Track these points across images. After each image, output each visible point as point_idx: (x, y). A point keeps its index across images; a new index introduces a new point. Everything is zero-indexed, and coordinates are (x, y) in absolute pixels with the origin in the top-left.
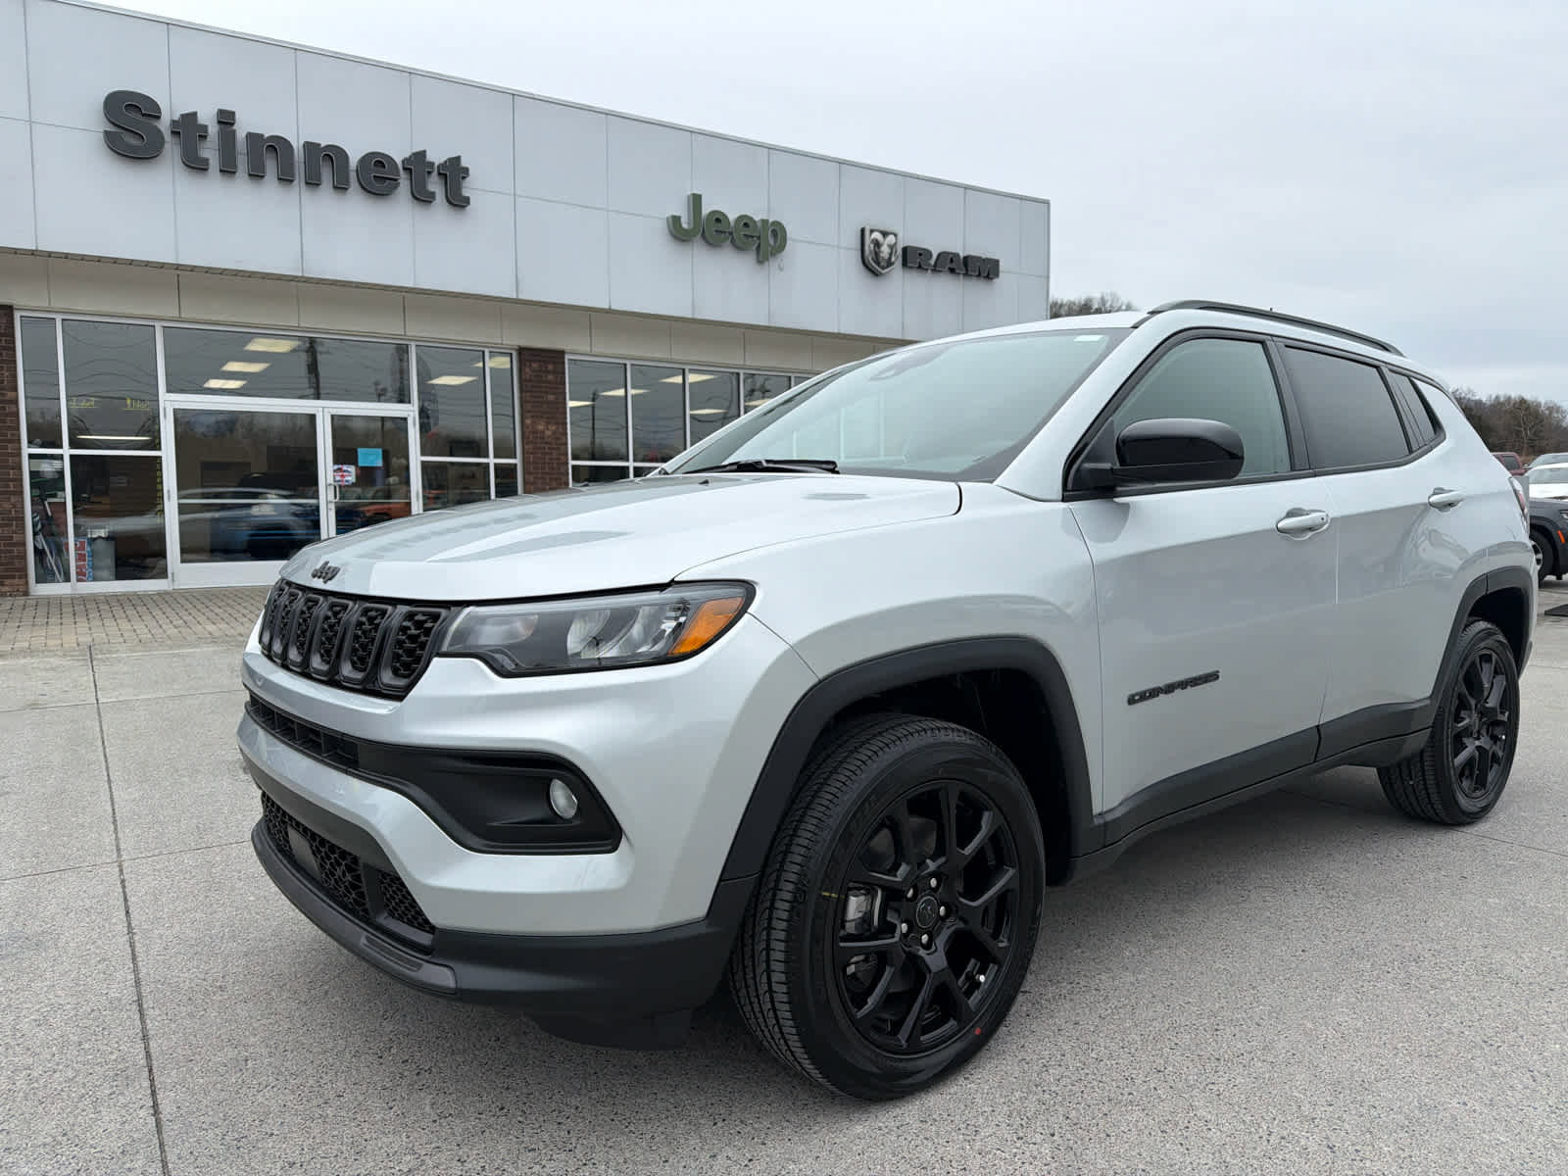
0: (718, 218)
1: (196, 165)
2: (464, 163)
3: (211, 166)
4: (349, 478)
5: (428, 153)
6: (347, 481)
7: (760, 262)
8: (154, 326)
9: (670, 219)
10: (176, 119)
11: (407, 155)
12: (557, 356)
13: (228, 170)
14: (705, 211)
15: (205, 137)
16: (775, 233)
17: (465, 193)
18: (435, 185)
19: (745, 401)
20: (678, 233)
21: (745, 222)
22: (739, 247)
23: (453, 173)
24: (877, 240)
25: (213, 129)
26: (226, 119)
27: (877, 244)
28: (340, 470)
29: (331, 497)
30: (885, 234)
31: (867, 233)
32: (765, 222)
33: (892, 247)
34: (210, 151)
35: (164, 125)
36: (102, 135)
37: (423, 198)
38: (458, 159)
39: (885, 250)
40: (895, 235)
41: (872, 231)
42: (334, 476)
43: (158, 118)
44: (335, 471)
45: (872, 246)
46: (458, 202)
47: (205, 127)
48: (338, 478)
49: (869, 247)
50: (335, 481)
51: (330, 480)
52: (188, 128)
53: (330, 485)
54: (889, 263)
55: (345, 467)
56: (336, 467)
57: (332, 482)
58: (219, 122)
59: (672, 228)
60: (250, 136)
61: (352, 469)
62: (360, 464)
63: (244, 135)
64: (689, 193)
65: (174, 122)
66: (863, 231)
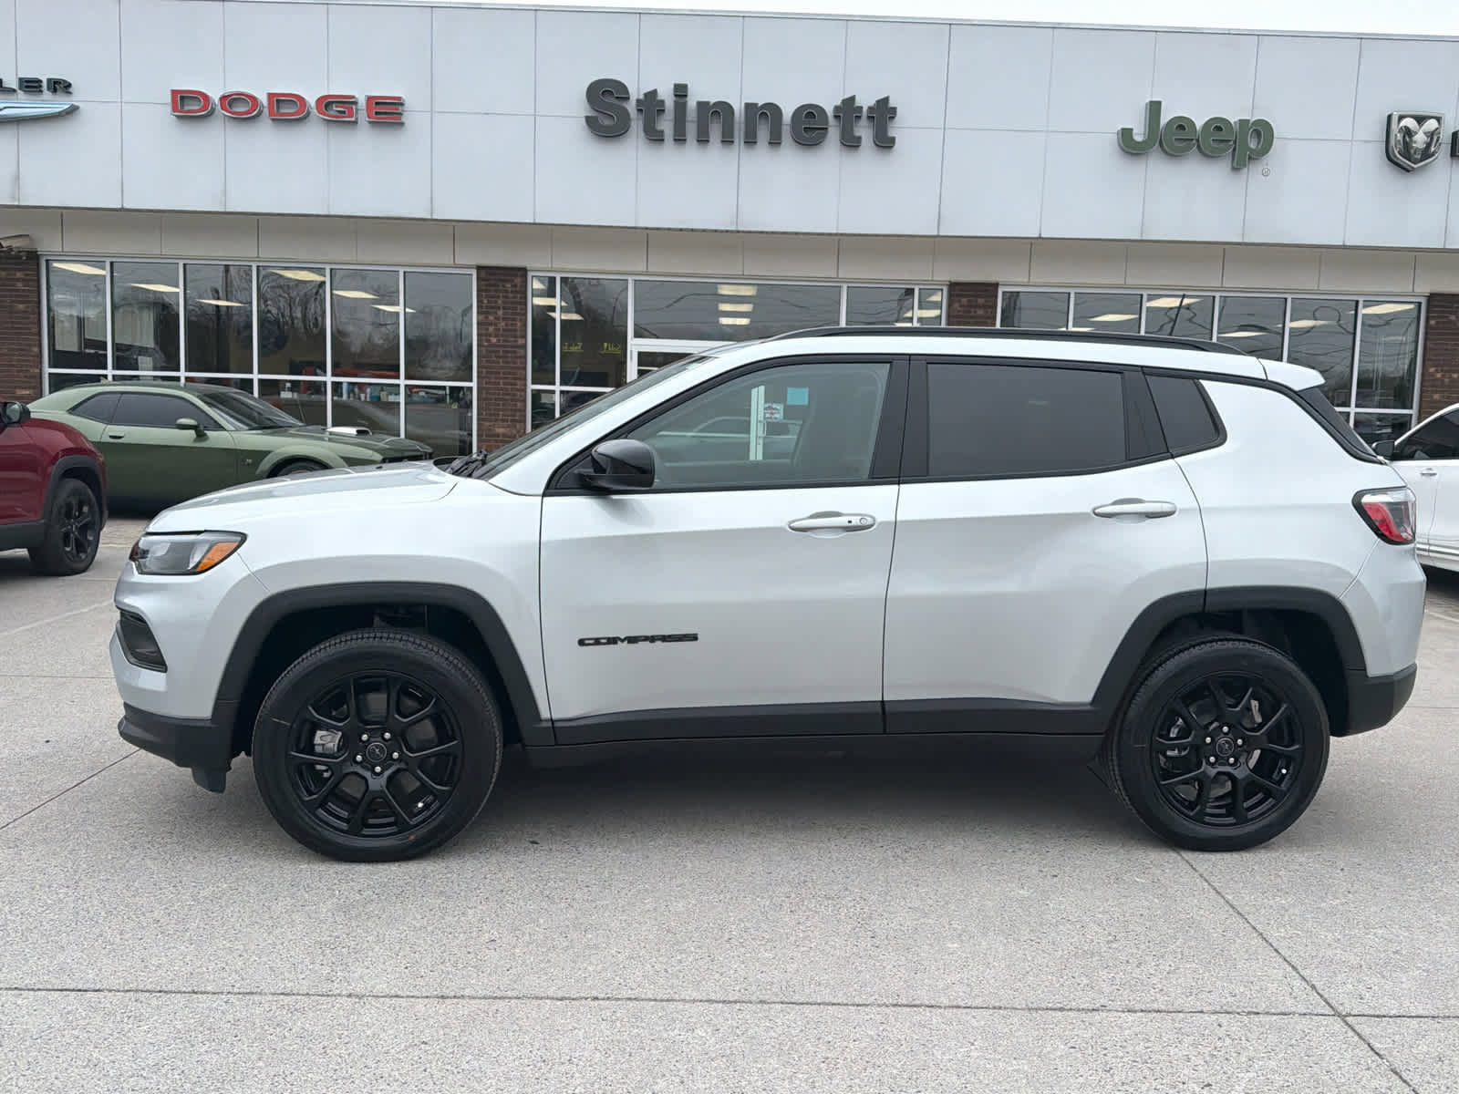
0: (1182, 125)
1: (655, 137)
2: (892, 104)
3: (666, 138)
4: (776, 416)
5: (857, 99)
6: (776, 418)
7: (1236, 169)
8: (627, 280)
9: (1120, 133)
10: (642, 97)
11: (839, 103)
12: (990, 289)
13: (680, 139)
14: (1164, 119)
15: (663, 111)
16: (1258, 133)
17: (891, 133)
18: (864, 131)
19: (1219, 333)
20: (1129, 146)
21: (1218, 125)
22: (1209, 154)
23: (883, 113)
24: (1406, 128)
25: (669, 102)
26: (681, 91)
27: (1408, 132)
28: (770, 408)
29: (760, 433)
30: (1420, 120)
31: (1395, 119)
32: (1243, 123)
33: (1431, 135)
34: (666, 125)
35: (631, 107)
36: (584, 120)
37: (851, 143)
38: (887, 99)
39: (1420, 139)
40: (1438, 119)
41: (1401, 118)
42: (765, 414)
43: (628, 98)
44: (765, 409)
45: (1400, 137)
46: (885, 143)
47: (663, 102)
48: (768, 415)
49: (1397, 136)
50: (765, 418)
51: (761, 417)
52: (651, 104)
53: (760, 422)
54: (1426, 154)
55: (774, 406)
56: (767, 405)
57: (762, 419)
58: (676, 96)
59: (1121, 142)
60: (699, 104)
61: (780, 407)
62: (789, 402)
63: (695, 104)
64: (1148, 101)
65: (638, 101)
66: (1390, 117)
